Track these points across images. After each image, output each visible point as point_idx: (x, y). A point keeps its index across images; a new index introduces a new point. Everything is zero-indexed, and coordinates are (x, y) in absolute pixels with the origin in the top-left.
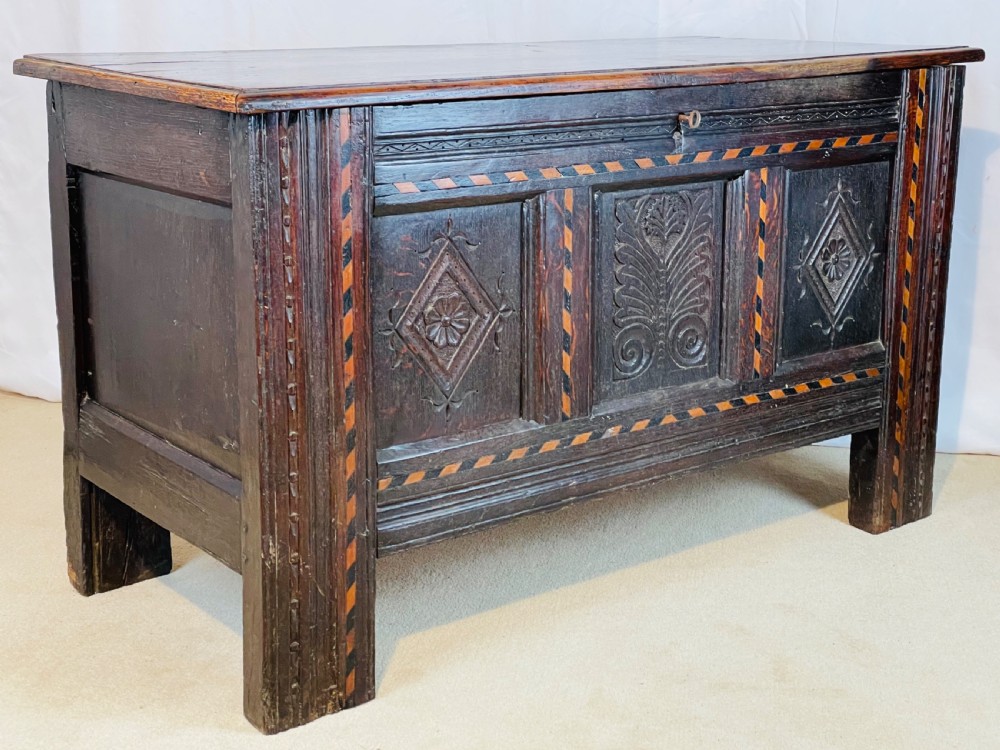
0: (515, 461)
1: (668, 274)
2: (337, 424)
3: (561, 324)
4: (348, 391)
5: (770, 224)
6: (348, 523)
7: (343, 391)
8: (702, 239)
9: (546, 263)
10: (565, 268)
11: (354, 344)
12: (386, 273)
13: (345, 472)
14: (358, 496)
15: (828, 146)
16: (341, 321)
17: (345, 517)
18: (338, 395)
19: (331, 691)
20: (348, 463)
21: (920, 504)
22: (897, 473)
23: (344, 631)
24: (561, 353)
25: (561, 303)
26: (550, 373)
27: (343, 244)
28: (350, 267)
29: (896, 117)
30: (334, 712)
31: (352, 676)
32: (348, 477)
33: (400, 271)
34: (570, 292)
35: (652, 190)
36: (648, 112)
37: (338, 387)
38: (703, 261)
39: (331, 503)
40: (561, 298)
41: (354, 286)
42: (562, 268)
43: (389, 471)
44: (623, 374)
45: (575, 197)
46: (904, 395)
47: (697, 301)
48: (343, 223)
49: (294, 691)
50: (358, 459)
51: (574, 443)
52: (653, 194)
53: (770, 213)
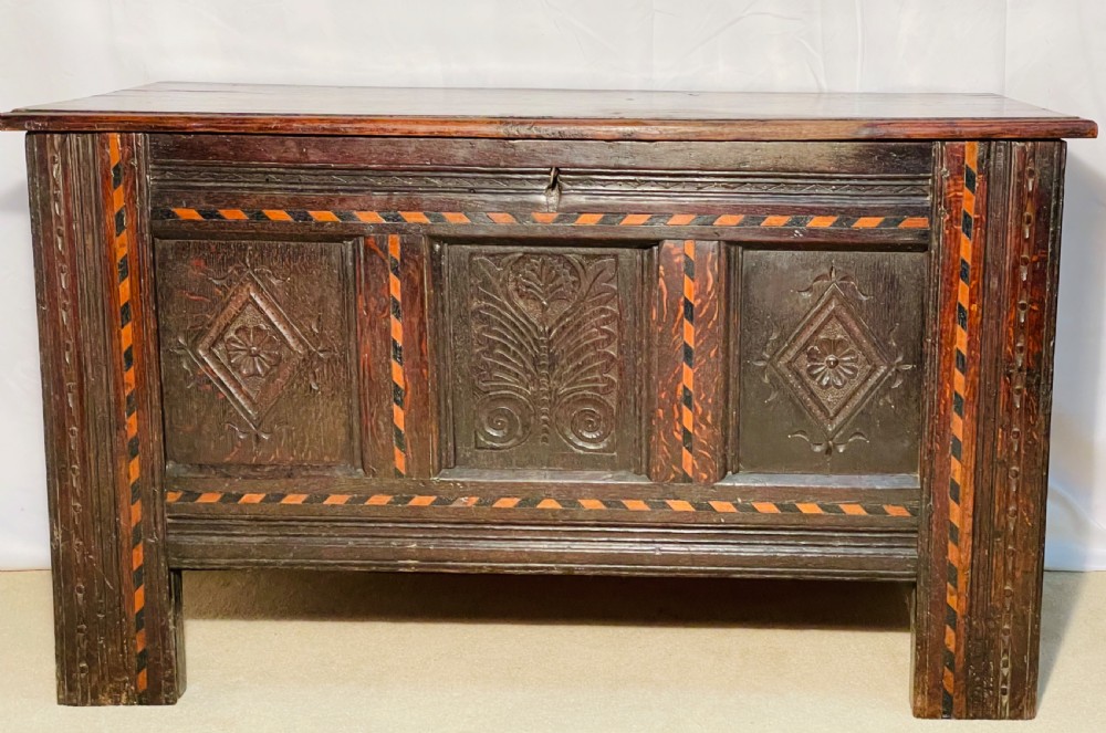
0: (333, 506)
1: (550, 343)
2: (118, 429)
3: (390, 375)
4: (129, 399)
5: (701, 306)
6: (133, 525)
7: (123, 399)
8: (603, 311)
9: (367, 309)
10: (392, 316)
11: (134, 356)
12: (177, 293)
13: (129, 477)
14: (142, 501)
15: (798, 223)
16: (119, 331)
17: (130, 518)
18: (118, 402)
19: (125, 682)
20: (131, 470)
21: (1005, 699)
22: (952, 648)
23: (133, 628)
24: (390, 405)
25: (388, 353)
26: (377, 423)
27: (118, 261)
28: (127, 283)
29: (928, 198)
30: (126, 704)
31: (144, 674)
32: (132, 481)
33: (192, 294)
34: (400, 344)
35: (526, 248)
36: (502, 164)
37: (118, 395)
38: (604, 337)
39: (116, 503)
40: (388, 347)
41: (131, 300)
42: (388, 316)
43: (178, 484)
44: (489, 443)
45: (403, 245)
46: (960, 551)
47: (596, 380)
48: (117, 241)
49: (83, 670)
50: (142, 467)
51: (412, 503)
52: (525, 253)
53: (702, 292)
